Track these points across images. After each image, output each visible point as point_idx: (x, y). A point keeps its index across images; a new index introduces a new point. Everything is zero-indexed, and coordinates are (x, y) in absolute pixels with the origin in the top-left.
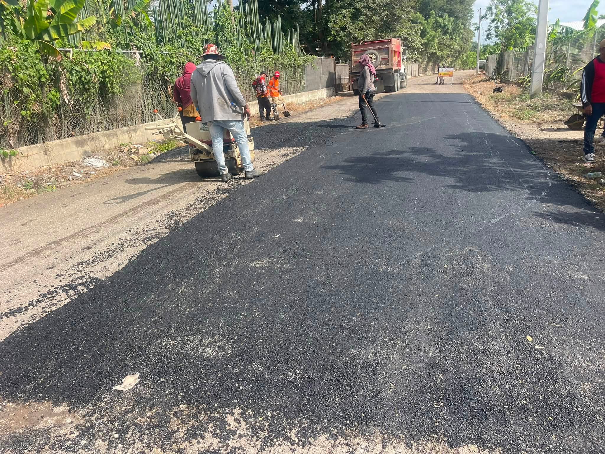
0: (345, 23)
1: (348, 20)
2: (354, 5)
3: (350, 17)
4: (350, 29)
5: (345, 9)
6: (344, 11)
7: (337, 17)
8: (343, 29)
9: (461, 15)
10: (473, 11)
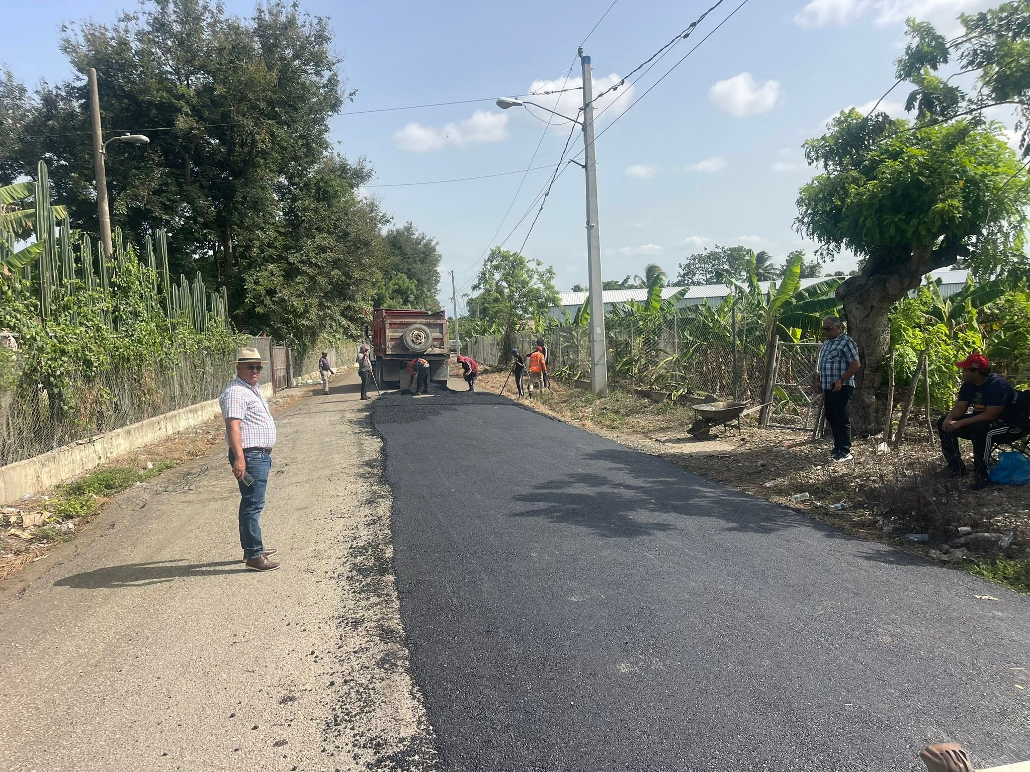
0: (274, 284)
1: (278, 280)
2: (286, 259)
3: (283, 276)
4: (284, 293)
5: (272, 263)
6: (271, 267)
7: (259, 274)
8: (271, 292)
9: (423, 278)
10: (438, 273)
